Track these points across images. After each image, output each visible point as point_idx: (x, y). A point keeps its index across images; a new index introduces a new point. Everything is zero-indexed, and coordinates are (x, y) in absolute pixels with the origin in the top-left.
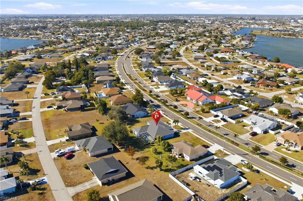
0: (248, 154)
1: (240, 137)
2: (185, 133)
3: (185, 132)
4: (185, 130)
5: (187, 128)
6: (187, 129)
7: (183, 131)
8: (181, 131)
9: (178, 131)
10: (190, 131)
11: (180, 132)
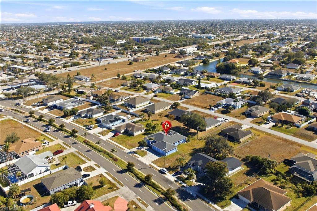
0: (82, 136)
1: (75, 149)
2: (133, 147)
3: (134, 149)
4: (133, 151)
5: (131, 154)
6: (130, 152)
7: (135, 149)
8: (137, 149)
9: (141, 149)
10: (127, 151)
11: (138, 147)
